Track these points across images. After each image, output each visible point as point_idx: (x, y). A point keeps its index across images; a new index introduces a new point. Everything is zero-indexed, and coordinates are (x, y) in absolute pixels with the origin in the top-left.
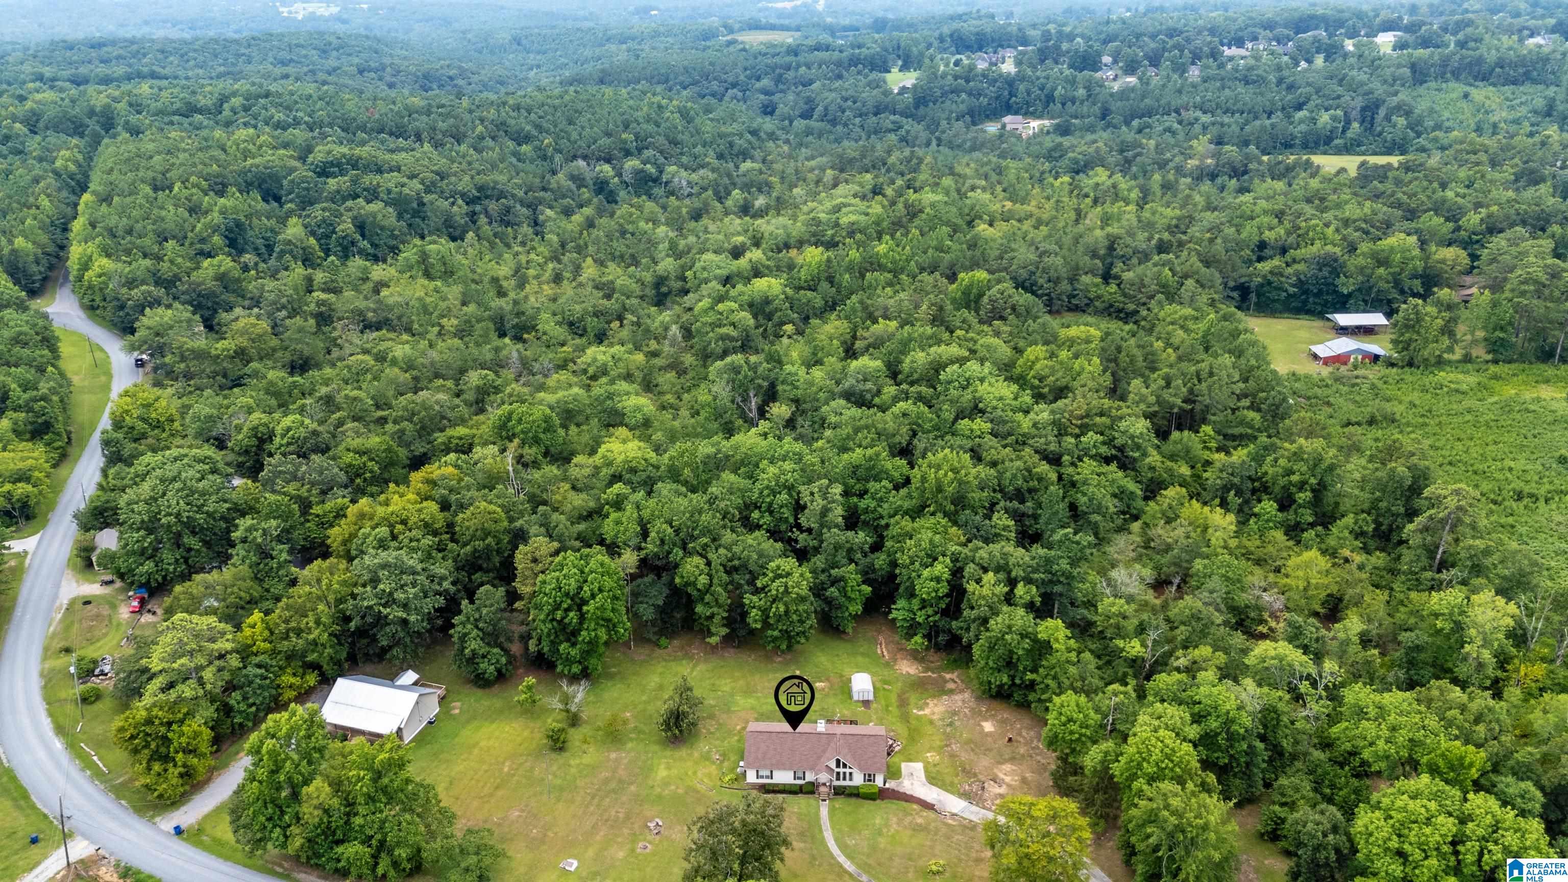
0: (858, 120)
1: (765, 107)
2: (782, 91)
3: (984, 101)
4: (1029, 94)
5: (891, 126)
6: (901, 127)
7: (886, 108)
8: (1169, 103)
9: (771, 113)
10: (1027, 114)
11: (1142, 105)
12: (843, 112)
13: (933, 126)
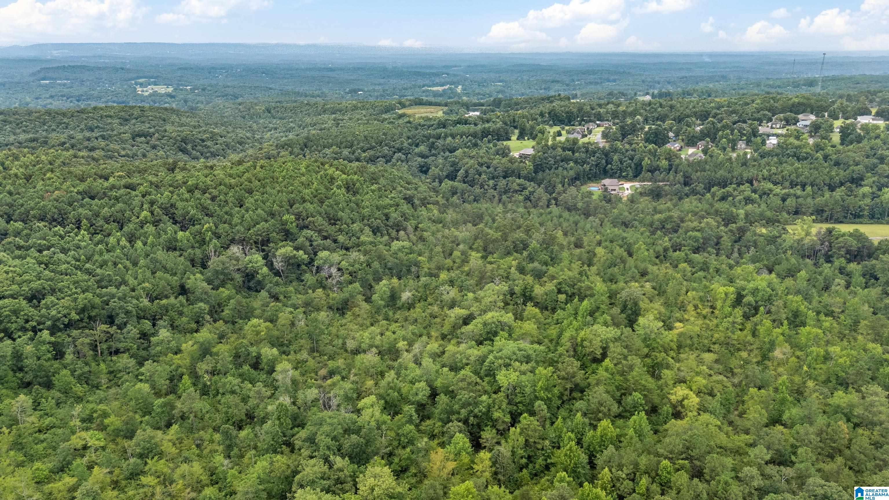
0: (491, 182)
1: (421, 167)
2: (433, 155)
3: (587, 167)
4: (621, 163)
5: (517, 188)
6: (525, 188)
7: (513, 172)
8: (741, 175)
9: (426, 172)
10: (620, 177)
11: (718, 175)
12: (480, 175)
13: (550, 189)
